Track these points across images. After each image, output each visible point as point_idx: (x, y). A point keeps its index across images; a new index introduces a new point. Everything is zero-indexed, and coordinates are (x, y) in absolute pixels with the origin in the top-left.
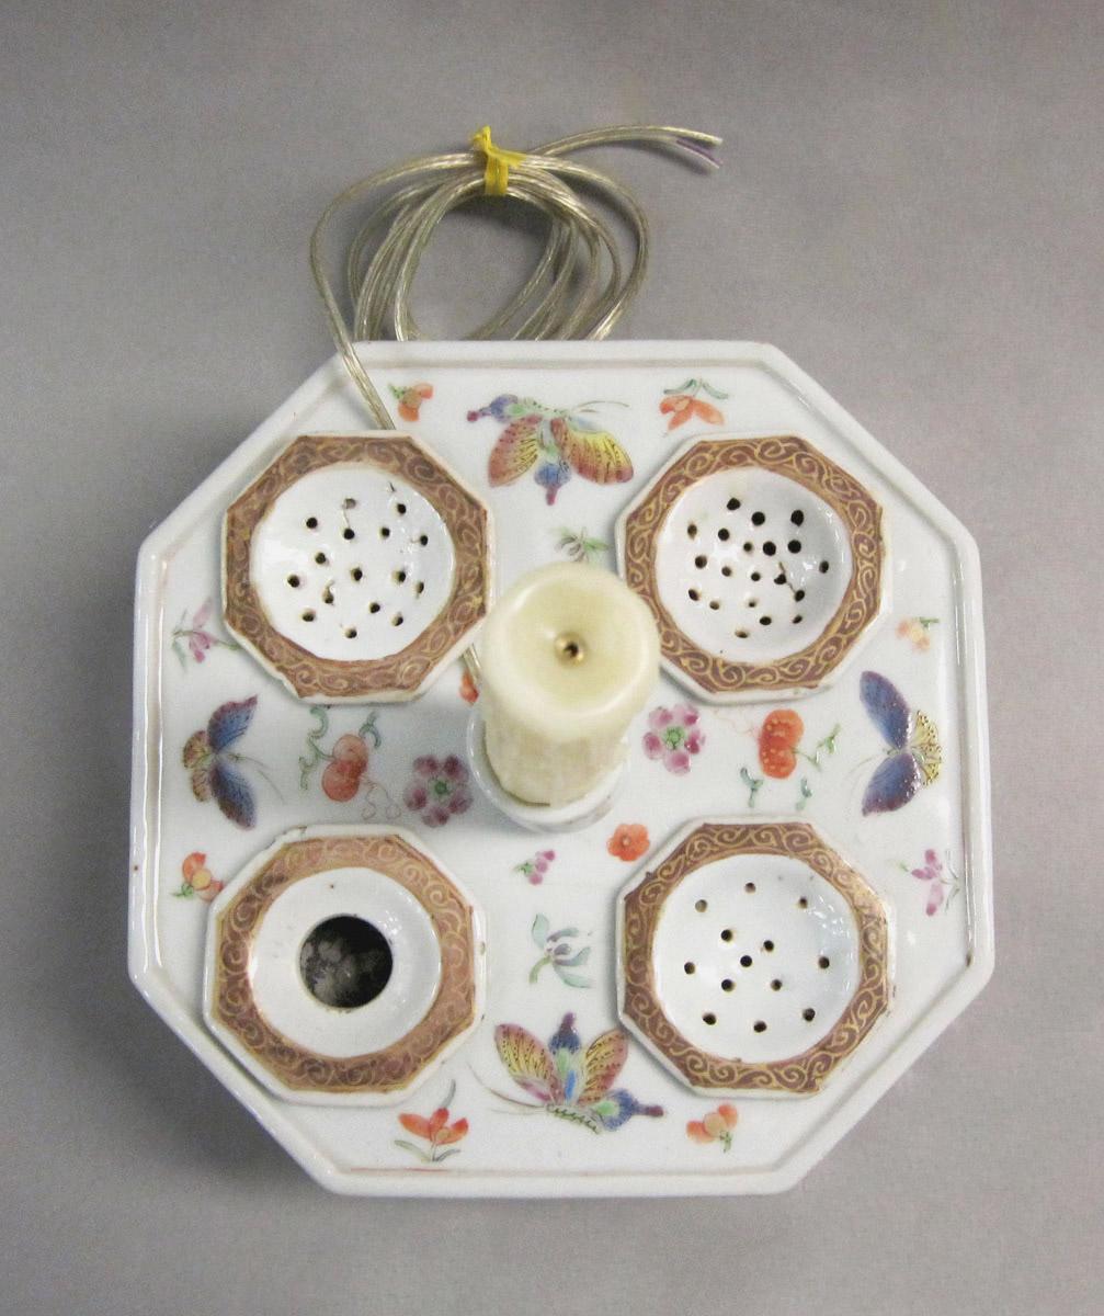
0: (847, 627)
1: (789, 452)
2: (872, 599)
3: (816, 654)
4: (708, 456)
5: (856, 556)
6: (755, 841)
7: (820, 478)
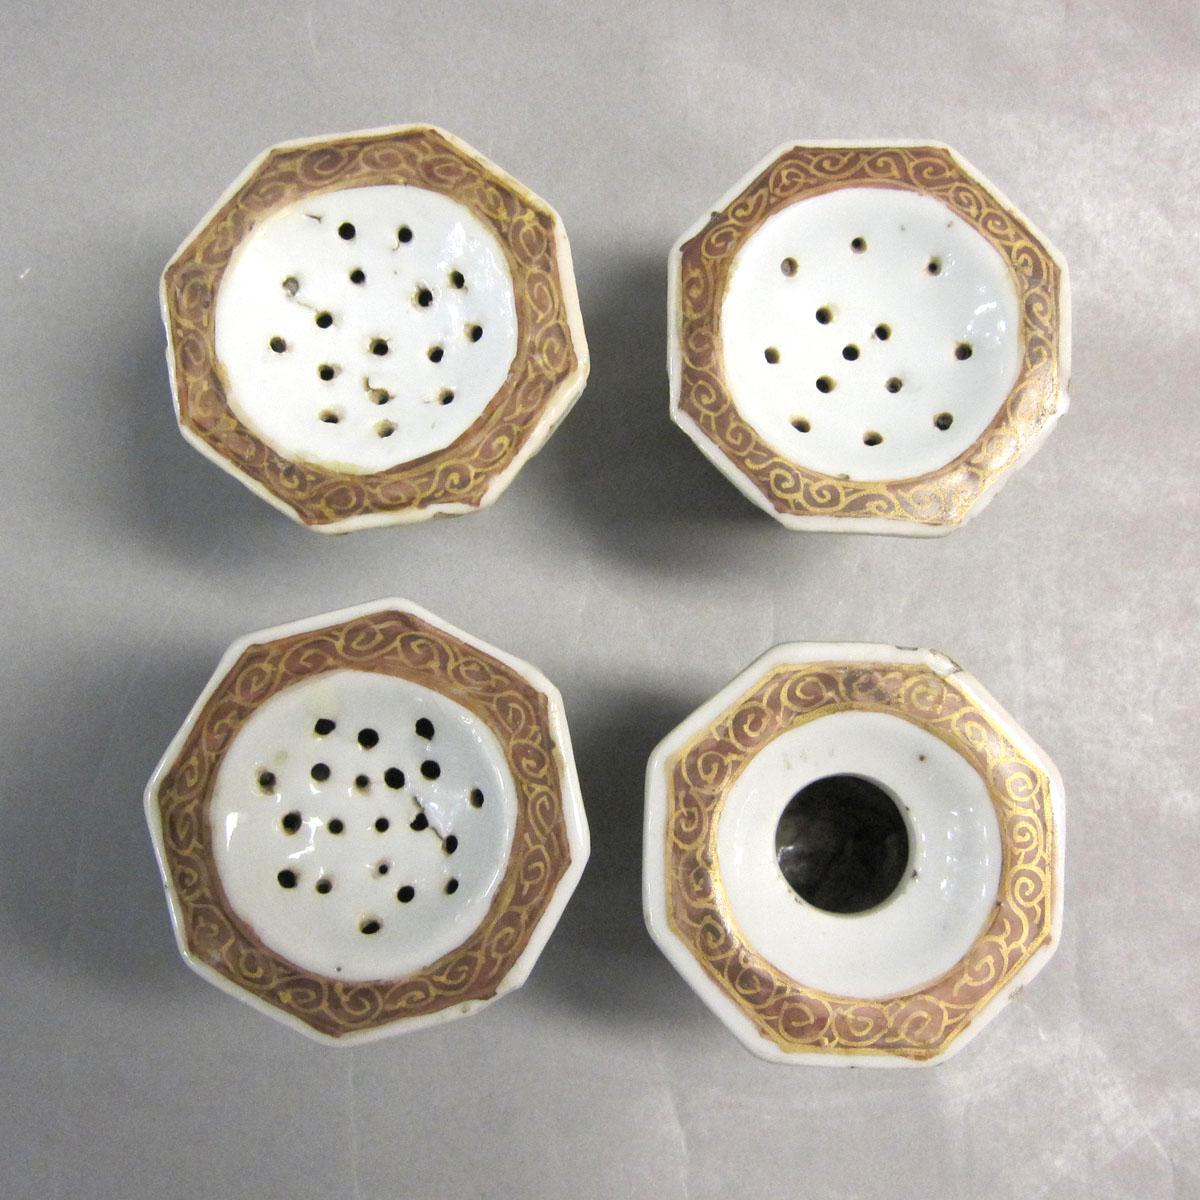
0: (525, 892)
1: (389, 636)
2: (556, 843)
3: (485, 945)
4: (266, 667)
5: (520, 778)
6: (868, 169)
7: (444, 668)
